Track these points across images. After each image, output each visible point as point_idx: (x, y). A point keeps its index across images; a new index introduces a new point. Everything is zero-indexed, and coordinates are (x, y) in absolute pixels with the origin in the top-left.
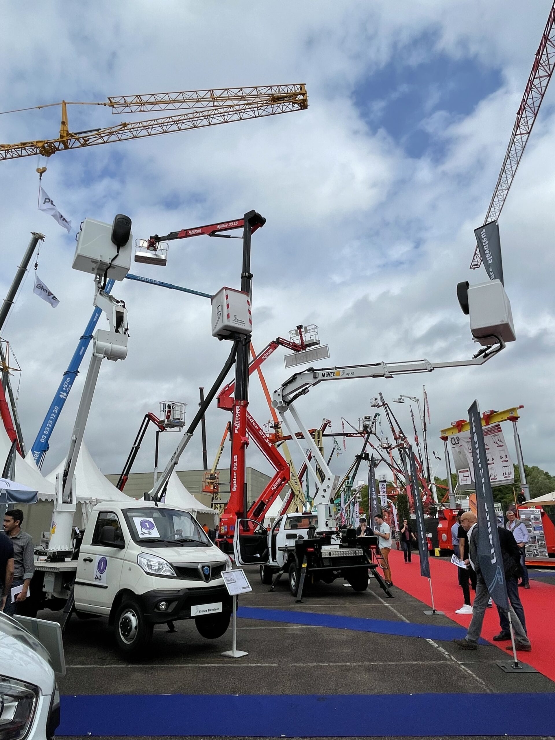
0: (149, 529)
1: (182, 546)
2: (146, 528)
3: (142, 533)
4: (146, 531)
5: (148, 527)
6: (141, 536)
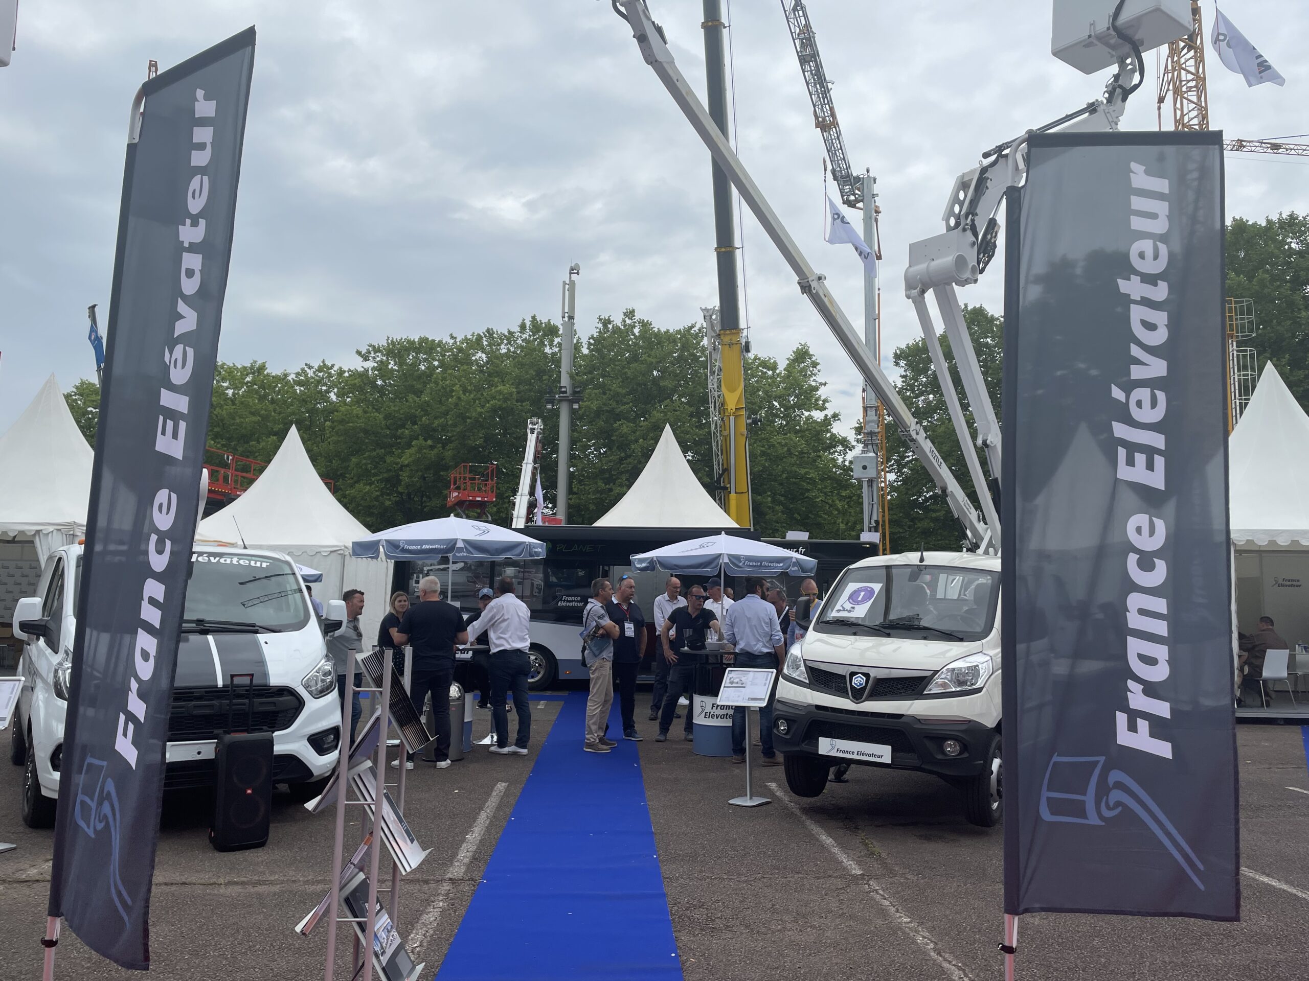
0: (858, 603)
1: (888, 635)
2: (855, 601)
3: (839, 609)
4: (850, 607)
6: (830, 614)
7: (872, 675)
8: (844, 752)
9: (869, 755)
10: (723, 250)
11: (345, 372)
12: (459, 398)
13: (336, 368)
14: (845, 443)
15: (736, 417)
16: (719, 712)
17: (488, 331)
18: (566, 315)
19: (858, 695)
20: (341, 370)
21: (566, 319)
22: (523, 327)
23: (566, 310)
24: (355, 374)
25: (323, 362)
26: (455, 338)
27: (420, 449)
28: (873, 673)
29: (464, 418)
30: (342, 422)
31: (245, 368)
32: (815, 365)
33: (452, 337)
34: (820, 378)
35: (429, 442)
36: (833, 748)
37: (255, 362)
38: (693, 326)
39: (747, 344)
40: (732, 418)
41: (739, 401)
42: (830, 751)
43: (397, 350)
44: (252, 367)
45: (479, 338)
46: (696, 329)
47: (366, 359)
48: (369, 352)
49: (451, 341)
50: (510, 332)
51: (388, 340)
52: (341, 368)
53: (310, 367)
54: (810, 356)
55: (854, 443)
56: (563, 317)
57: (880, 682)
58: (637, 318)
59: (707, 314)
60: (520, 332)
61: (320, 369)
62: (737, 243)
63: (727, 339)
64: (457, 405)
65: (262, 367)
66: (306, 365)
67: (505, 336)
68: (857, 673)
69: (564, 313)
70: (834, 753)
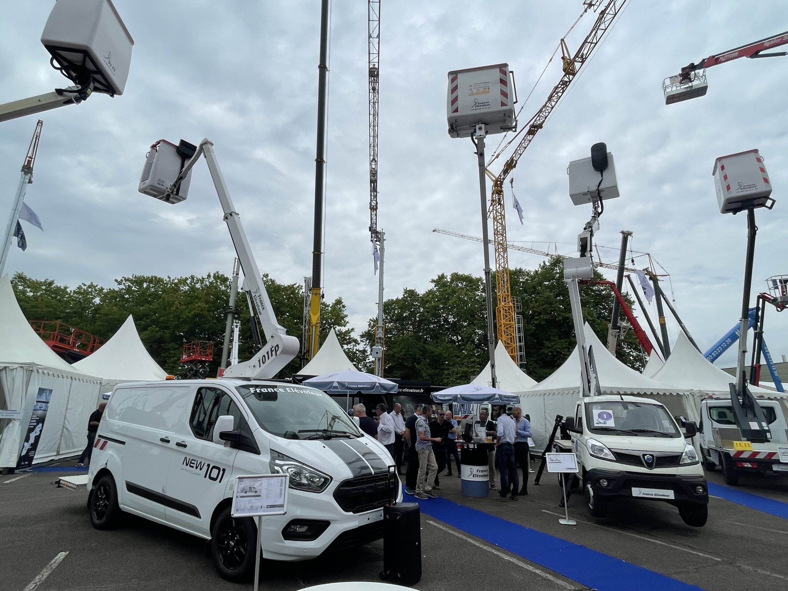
0: (606, 419)
1: (636, 435)
2: (603, 418)
3: (597, 422)
4: (602, 421)
5: (605, 417)
6: (596, 425)
7: (654, 455)
8: (647, 494)
9: (662, 495)
10: (317, 253)
11: (104, 289)
12: (177, 308)
13: (98, 287)
14: (356, 341)
15: (316, 327)
16: (480, 474)
17: (192, 276)
18: (235, 273)
19: (650, 466)
20: (102, 288)
21: (235, 275)
22: (209, 276)
23: (235, 271)
24: (112, 291)
25: (92, 283)
26: (170, 278)
27: (152, 332)
28: (655, 455)
29: (179, 318)
30: (106, 315)
31: (41, 282)
32: (344, 307)
33: (169, 277)
34: (345, 313)
35: (158, 329)
36: (641, 493)
37: (47, 279)
38: (295, 284)
39: (323, 295)
40: (314, 327)
41: (317, 320)
42: (639, 494)
43: (139, 281)
44: (45, 282)
45: (187, 279)
46: (297, 285)
47: (120, 283)
48: (122, 280)
49: (168, 279)
50: (203, 278)
51: (133, 276)
52: (102, 287)
53: (85, 285)
54: (342, 303)
55: (360, 342)
56: (234, 274)
57: (659, 458)
58: (269, 278)
59: (306, 280)
60: (207, 278)
61: (89, 287)
62: (322, 251)
63: (314, 292)
64: (175, 311)
65: (51, 283)
66: (83, 284)
67: (200, 279)
68: (647, 455)
69: (234, 271)
70: (641, 495)
